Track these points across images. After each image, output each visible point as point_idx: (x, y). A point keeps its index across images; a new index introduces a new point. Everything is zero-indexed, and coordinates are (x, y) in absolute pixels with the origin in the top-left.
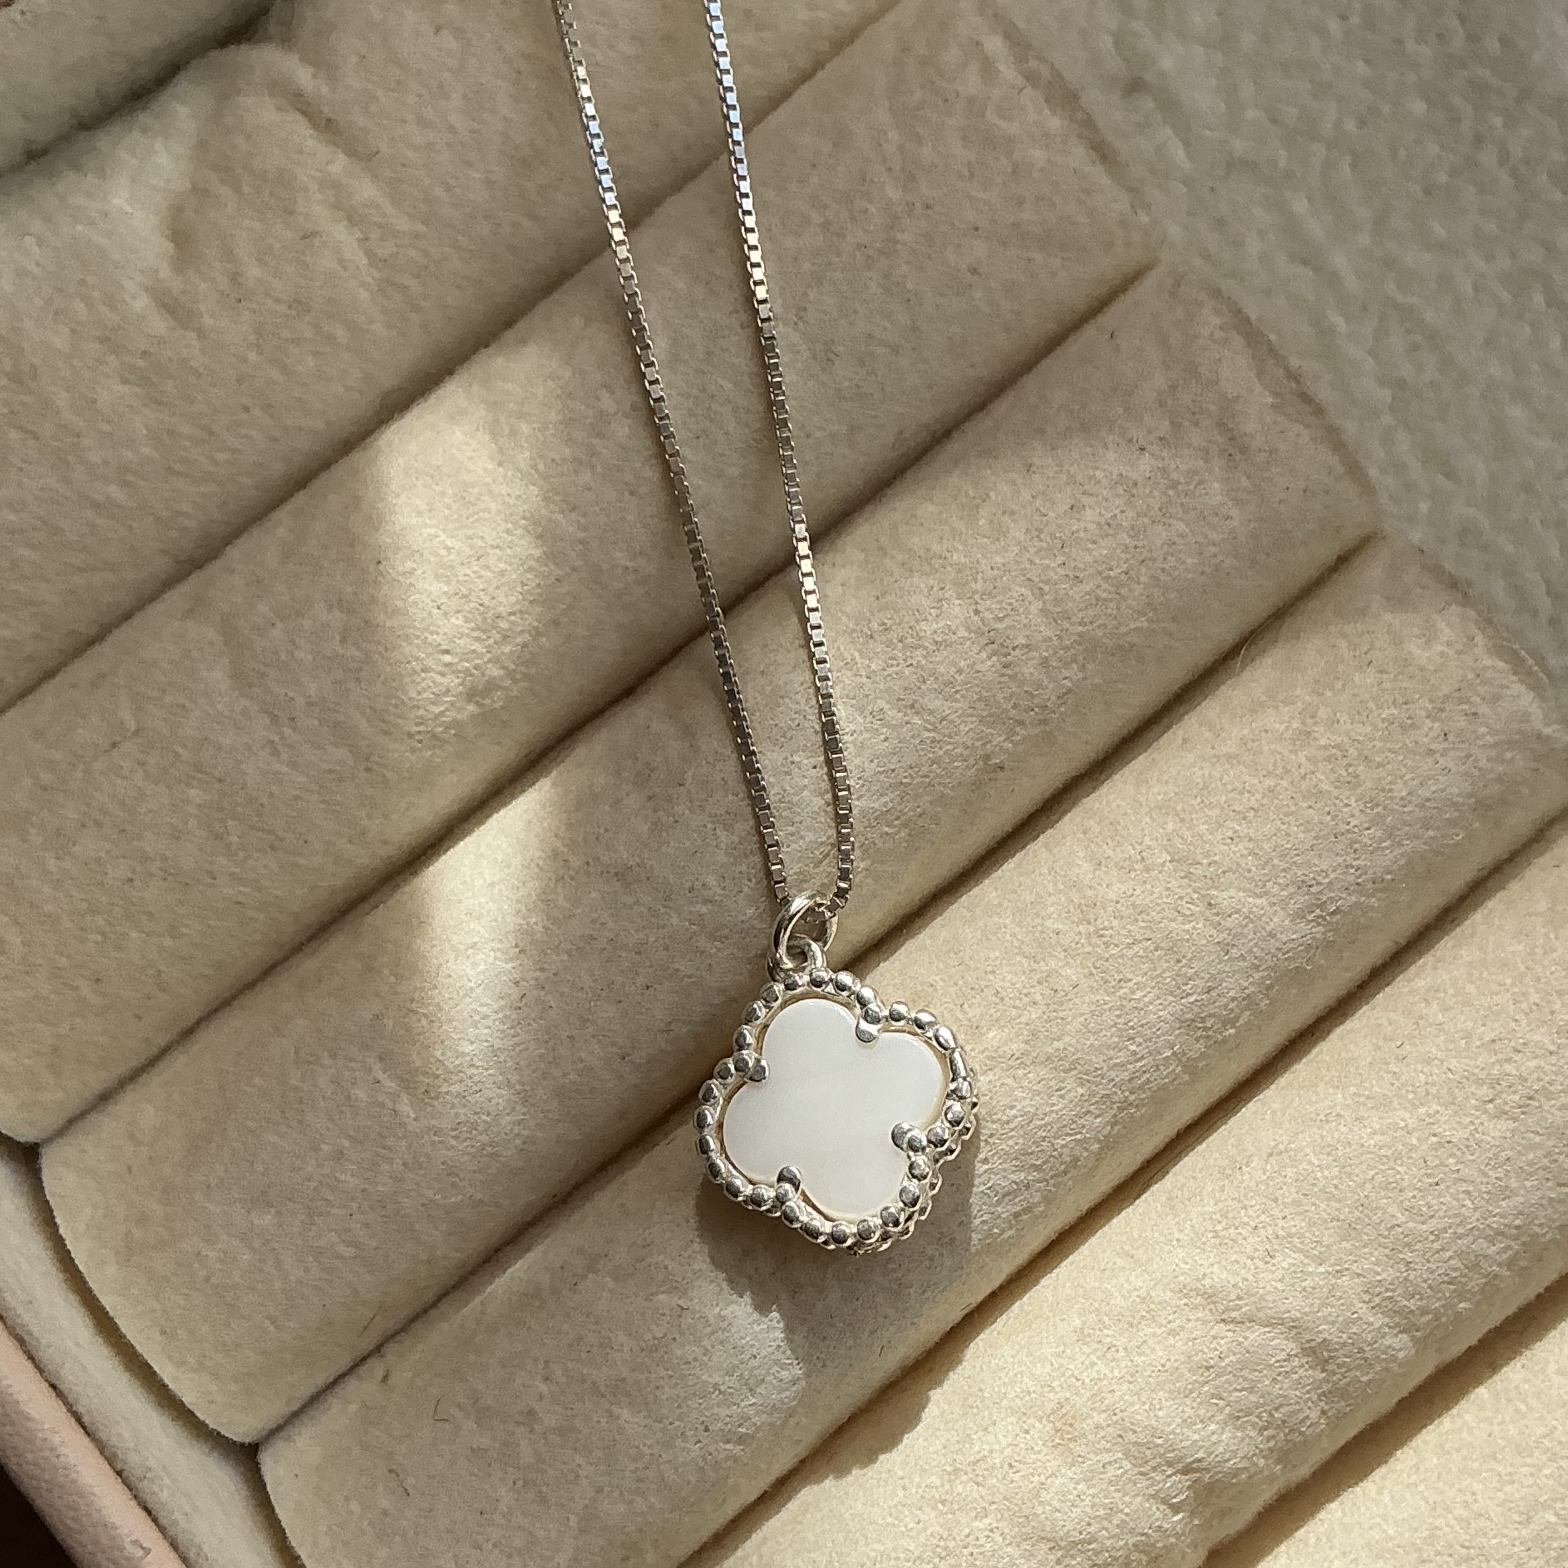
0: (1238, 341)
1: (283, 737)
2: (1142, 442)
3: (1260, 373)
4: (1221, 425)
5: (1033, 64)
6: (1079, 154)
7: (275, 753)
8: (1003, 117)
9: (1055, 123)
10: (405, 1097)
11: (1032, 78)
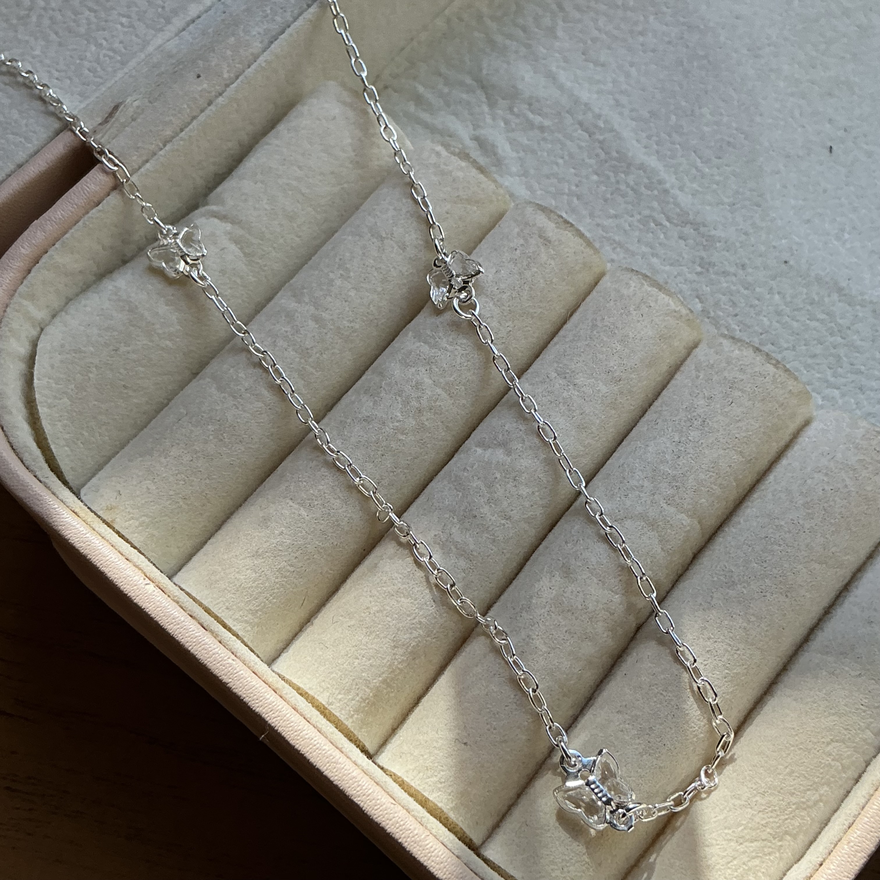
0: (539, 212)
1: (239, 403)
2: (515, 247)
3: (549, 219)
4: (540, 236)
5: (452, 149)
6: (474, 172)
7: (238, 408)
8: (447, 166)
9: (463, 164)
10: (302, 508)
11: (453, 153)
